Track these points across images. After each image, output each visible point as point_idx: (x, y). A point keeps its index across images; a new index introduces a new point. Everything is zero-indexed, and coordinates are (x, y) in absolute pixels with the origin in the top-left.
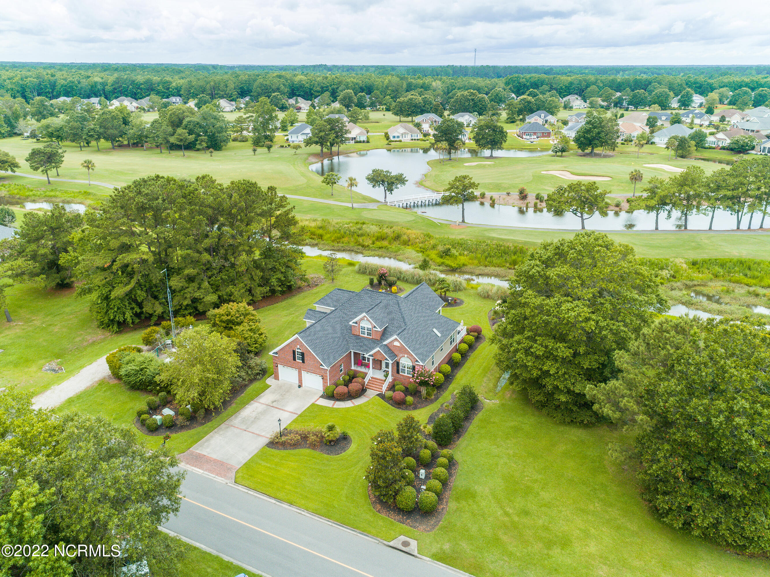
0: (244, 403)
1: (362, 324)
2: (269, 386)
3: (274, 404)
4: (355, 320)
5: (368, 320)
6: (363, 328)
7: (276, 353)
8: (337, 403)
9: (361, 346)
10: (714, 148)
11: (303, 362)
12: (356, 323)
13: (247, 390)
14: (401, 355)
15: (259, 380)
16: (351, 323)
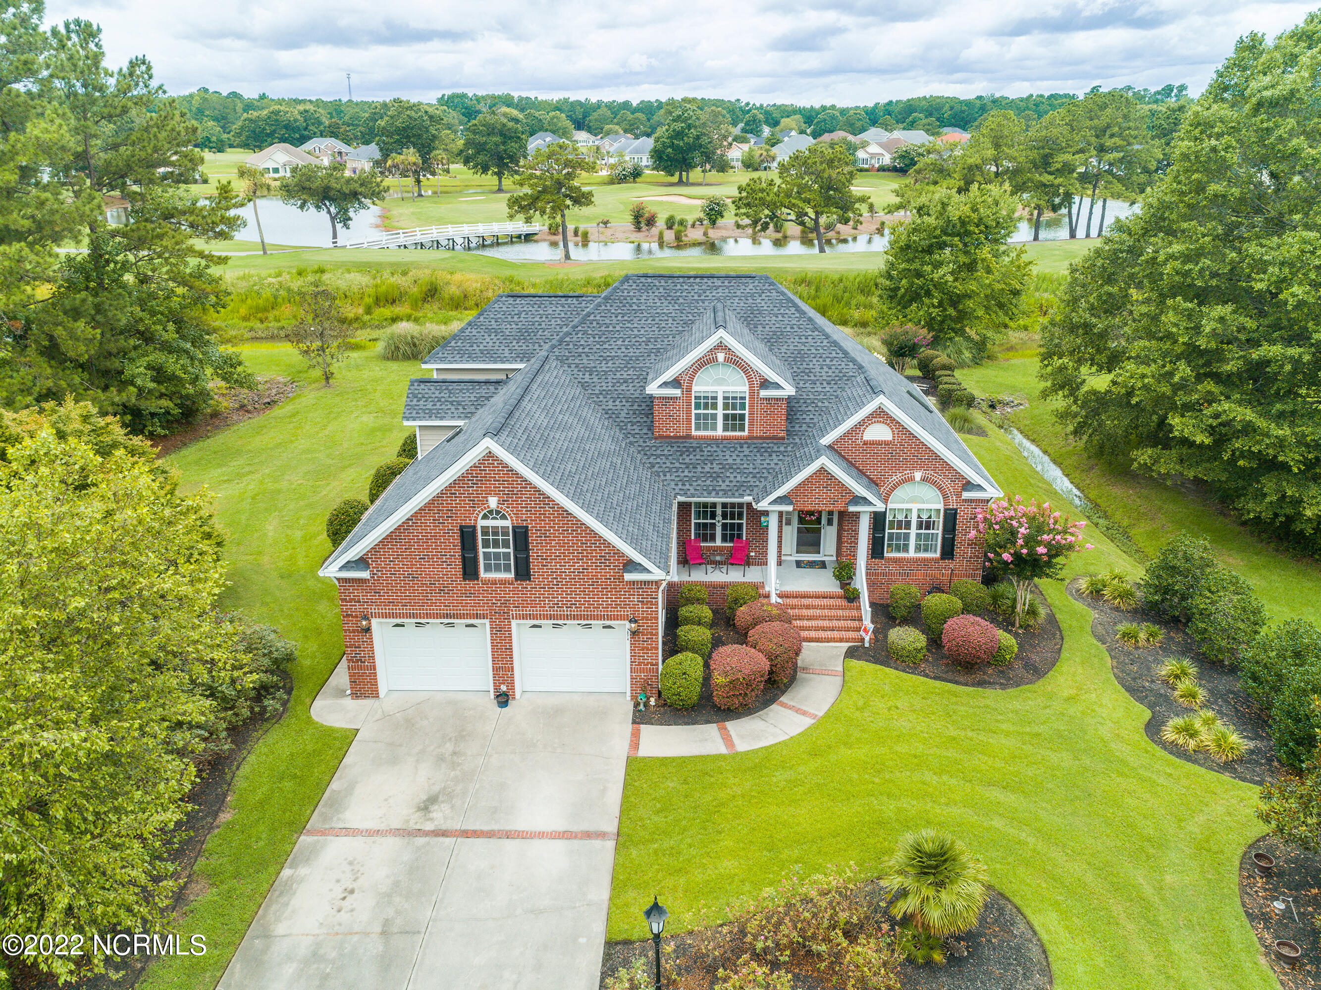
0: (262, 864)
1: (701, 386)
2: (348, 737)
3: (440, 817)
4: (668, 376)
5: (734, 361)
6: (709, 402)
7: (362, 562)
8: (735, 727)
9: (715, 476)
10: (867, 170)
11: (523, 572)
12: (676, 383)
13: (240, 783)
14: (895, 478)
15: (278, 717)
16: (653, 389)
